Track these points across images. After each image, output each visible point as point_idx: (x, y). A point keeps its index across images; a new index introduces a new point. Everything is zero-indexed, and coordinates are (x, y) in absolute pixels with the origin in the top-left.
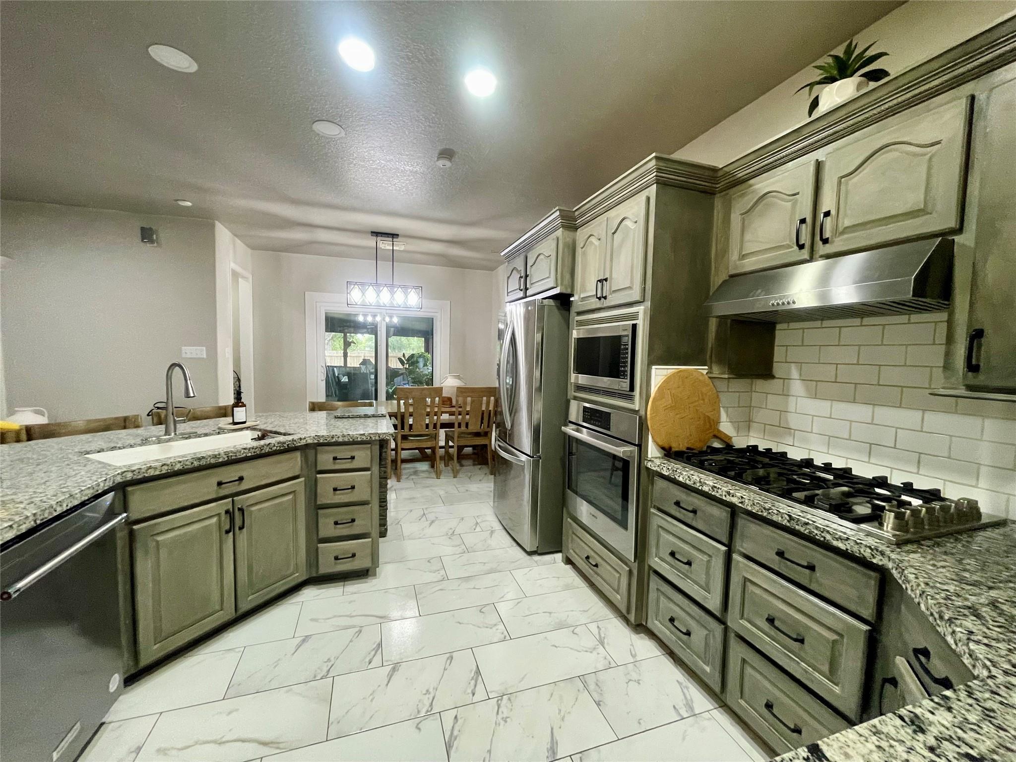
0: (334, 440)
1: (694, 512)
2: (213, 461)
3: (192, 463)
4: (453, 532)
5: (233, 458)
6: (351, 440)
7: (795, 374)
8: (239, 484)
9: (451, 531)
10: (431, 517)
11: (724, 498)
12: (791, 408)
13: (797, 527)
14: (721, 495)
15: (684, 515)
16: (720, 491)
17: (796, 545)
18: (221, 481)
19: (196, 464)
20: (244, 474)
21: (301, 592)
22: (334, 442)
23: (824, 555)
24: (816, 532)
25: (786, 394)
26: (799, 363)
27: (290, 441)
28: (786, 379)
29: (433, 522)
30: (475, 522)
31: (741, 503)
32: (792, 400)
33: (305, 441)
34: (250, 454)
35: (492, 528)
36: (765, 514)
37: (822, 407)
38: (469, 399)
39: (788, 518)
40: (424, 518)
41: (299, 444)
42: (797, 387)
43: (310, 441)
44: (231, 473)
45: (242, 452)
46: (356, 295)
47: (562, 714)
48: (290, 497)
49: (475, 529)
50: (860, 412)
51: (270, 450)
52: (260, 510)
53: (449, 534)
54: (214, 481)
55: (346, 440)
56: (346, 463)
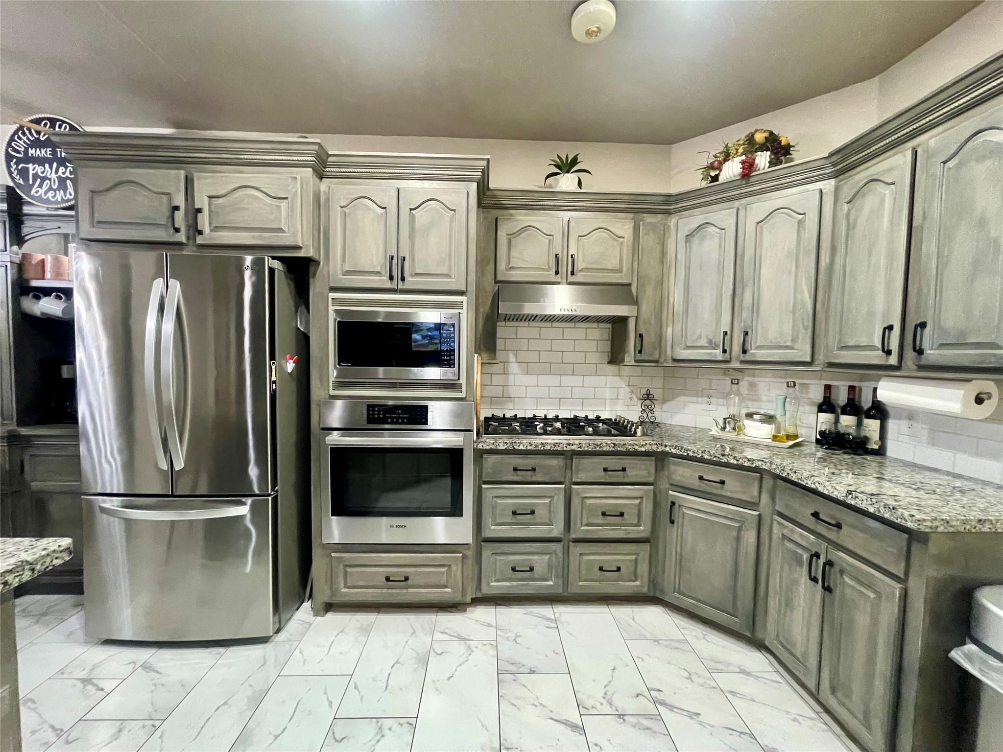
1: (534, 470)
7: (512, 358)
11: (565, 449)
12: (511, 382)
13: (619, 449)
14: (562, 448)
15: (522, 476)
16: (561, 445)
17: (616, 461)
23: (631, 459)
24: (630, 447)
25: (505, 373)
26: (516, 352)
28: (506, 362)
31: (580, 447)
32: (511, 377)
36: (598, 449)
37: (530, 380)
39: (613, 445)
42: (514, 367)
47: (538, 704)
50: (553, 380)
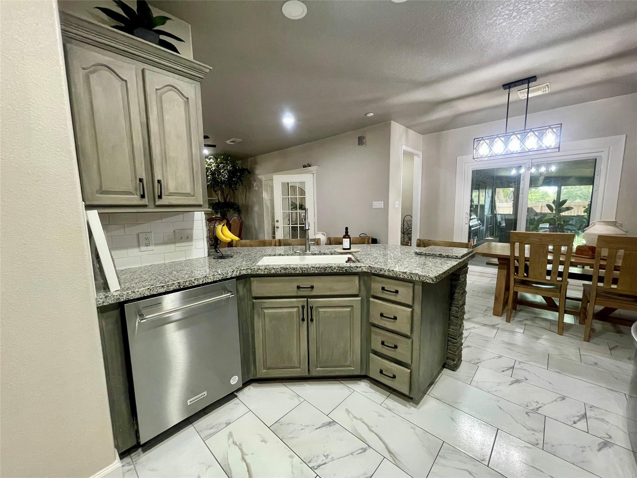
0: (382, 273)
2: (293, 272)
3: (281, 271)
4: (538, 409)
5: (305, 272)
6: (395, 276)
8: (311, 291)
9: (535, 406)
10: (519, 374)
18: (300, 286)
19: (283, 271)
20: (315, 285)
21: (359, 382)
22: (382, 274)
27: (348, 267)
29: (517, 381)
30: (583, 412)
33: (360, 269)
34: (317, 272)
35: (610, 437)
38: (621, 252)
40: (510, 372)
41: (356, 271)
43: (365, 270)
44: (305, 282)
45: (312, 269)
46: (483, 150)
48: (349, 309)
49: (575, 423)
51: (332, 271)
52: (325, 312)
53: (531, 408)
54: (295, 285)
55: (391, 274)
56: (391, 295)
